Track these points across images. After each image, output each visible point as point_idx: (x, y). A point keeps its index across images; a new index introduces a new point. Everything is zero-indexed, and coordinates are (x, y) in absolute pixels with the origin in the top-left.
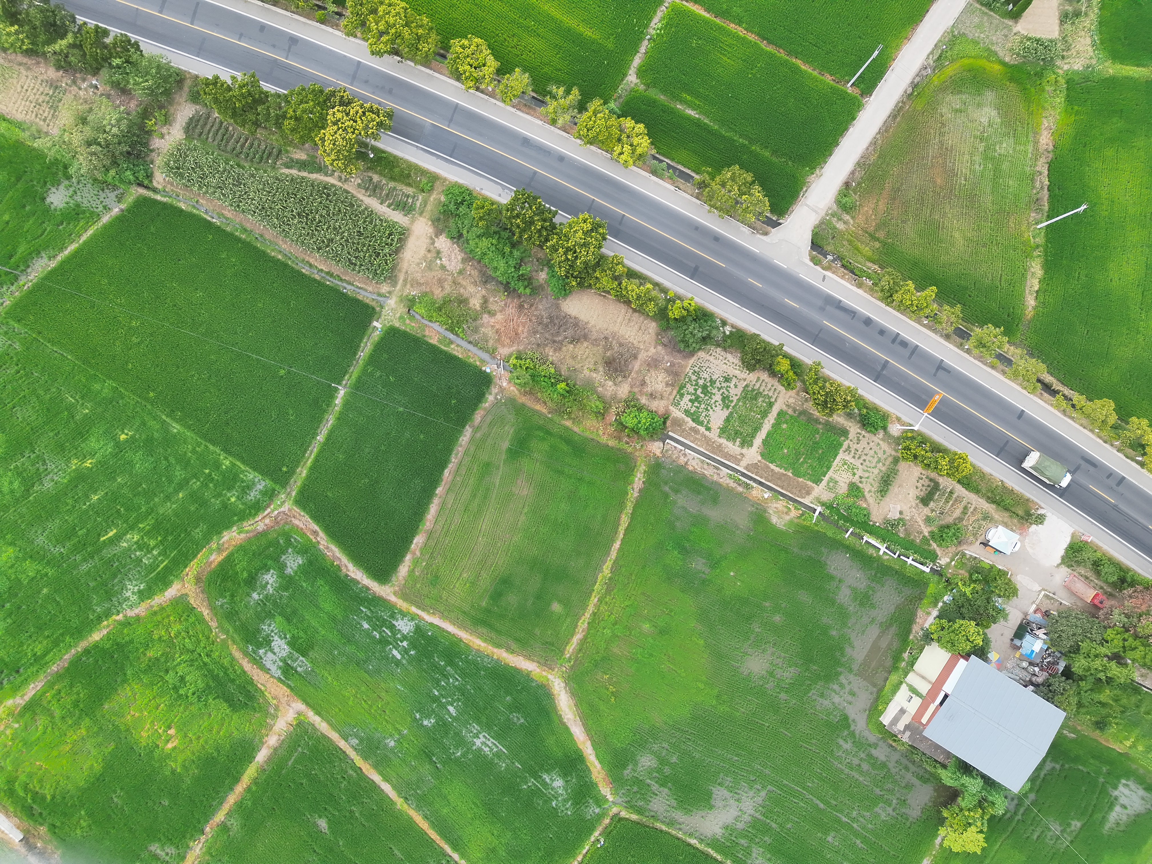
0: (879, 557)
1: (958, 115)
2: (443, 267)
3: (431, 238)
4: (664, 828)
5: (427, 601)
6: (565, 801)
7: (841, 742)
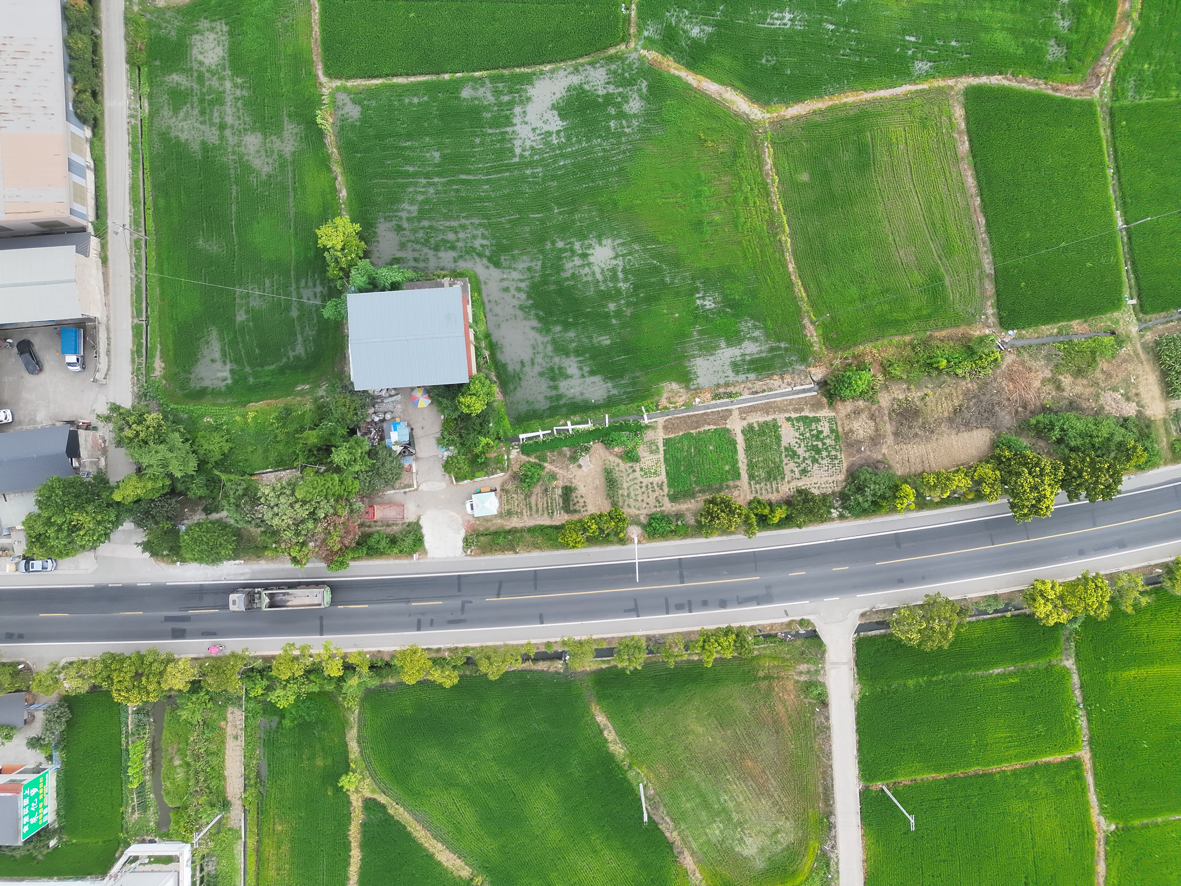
0: (567, 417)
1: (773, 830)
2: (1115, 389)
3: (1142, 407)
4: (581, 61)
5: (918, 101)
6: (680, 21)
7: (485, 242)
